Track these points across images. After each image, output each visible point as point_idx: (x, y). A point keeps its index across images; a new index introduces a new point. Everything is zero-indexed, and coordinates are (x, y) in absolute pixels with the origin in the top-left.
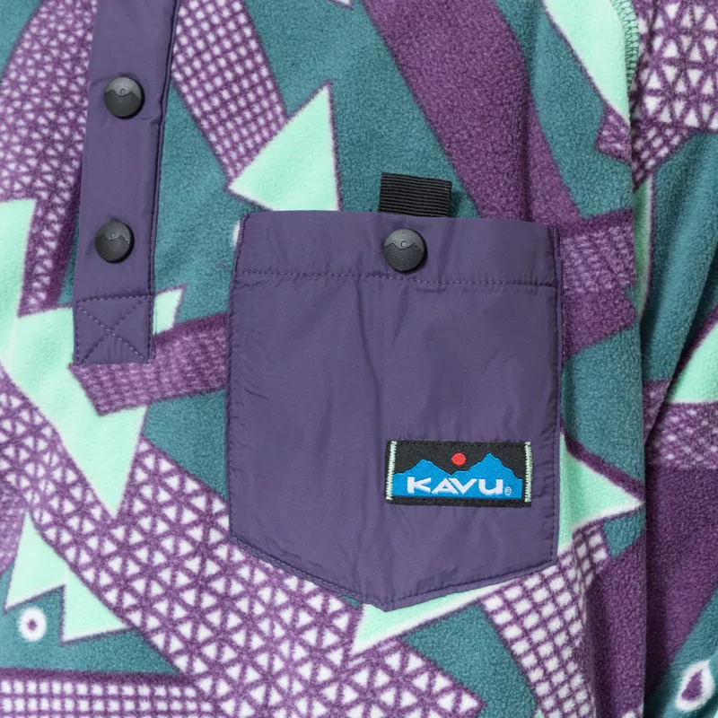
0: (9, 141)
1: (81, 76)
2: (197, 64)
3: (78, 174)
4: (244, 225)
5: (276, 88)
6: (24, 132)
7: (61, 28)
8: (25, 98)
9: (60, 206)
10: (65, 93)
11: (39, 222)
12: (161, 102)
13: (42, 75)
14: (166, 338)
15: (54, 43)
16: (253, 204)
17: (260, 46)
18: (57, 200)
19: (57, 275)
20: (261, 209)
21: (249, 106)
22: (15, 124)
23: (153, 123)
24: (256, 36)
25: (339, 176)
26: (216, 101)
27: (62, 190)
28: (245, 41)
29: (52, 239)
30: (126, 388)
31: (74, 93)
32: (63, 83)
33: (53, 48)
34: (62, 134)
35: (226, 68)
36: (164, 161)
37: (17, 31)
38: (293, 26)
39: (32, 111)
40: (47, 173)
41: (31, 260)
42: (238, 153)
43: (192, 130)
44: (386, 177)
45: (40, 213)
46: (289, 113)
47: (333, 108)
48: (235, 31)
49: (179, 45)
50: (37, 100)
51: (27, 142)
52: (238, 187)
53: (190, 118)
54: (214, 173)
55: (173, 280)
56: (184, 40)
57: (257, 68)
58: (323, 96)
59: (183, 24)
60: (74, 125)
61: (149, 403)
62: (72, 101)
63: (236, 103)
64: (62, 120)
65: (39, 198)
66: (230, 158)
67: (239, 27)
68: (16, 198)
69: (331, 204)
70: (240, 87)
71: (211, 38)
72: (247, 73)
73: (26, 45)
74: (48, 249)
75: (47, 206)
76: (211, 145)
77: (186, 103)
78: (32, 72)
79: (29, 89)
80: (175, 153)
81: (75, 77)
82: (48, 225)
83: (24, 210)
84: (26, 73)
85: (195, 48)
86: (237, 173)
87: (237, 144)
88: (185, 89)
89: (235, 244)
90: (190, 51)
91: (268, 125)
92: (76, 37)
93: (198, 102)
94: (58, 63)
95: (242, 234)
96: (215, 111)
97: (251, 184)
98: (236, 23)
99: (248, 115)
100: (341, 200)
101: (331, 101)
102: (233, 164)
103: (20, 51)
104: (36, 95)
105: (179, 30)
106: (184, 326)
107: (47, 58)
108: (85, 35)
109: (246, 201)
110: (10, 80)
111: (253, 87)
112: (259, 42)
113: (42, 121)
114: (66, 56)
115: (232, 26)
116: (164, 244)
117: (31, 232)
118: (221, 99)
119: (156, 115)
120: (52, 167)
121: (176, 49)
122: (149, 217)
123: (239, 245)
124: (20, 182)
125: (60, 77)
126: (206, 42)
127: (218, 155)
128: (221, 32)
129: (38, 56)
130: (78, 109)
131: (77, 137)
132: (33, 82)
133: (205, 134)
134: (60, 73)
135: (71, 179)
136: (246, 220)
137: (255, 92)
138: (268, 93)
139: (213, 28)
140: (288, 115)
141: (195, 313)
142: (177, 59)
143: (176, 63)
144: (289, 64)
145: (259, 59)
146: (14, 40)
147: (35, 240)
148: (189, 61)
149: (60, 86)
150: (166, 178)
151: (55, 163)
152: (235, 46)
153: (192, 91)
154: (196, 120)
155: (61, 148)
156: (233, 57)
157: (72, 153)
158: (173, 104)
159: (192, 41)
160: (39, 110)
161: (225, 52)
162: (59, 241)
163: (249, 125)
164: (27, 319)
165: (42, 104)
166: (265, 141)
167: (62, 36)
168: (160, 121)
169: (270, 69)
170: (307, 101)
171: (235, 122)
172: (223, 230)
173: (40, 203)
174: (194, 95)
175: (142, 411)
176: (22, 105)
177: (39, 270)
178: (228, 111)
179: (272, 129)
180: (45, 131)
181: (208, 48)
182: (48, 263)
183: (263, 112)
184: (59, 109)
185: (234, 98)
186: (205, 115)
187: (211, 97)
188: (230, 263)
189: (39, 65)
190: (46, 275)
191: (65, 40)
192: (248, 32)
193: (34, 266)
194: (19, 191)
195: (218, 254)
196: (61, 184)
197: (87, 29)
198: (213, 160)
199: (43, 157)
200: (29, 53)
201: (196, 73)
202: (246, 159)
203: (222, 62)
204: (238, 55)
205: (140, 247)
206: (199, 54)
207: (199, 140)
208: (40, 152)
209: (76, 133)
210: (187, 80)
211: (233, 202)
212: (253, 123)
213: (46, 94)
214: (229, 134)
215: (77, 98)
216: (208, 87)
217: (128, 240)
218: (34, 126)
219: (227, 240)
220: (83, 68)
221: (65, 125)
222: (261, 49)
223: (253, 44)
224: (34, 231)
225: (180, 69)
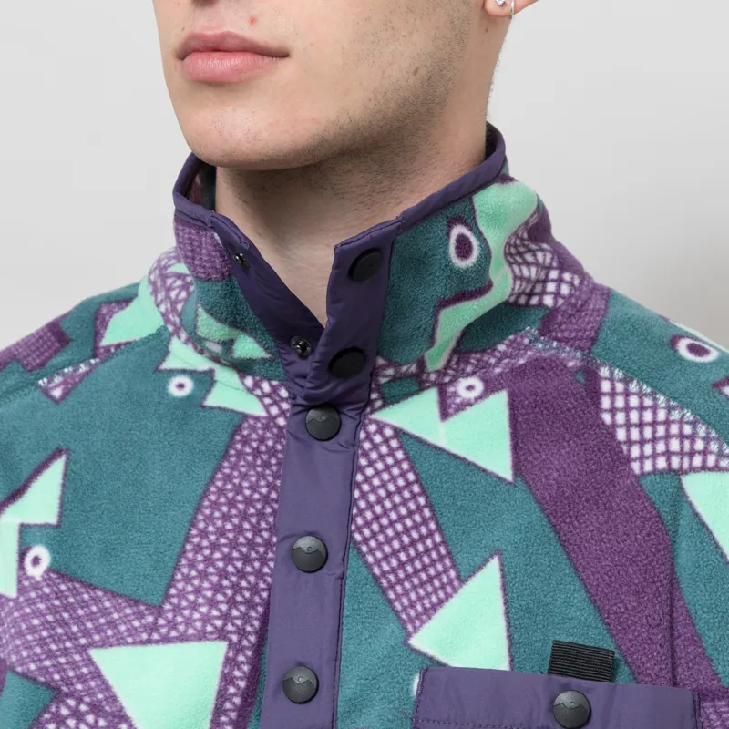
0: (200, 586)
1: (266, 530)
2: (375, 527)
3: (263, 619)
4: (423, 678)
5: (449, 553)
6: (215, 579)
7: (246, 484)
8: (214, 547)
9: (248, 648)
10: (251, 545)
11: (230, 662)
12: (343, 560)
13: (229, 526)
15: (240, 498)
16: (431, 659)
17: (434, 515)
18: (245, 643)
19: (244, 711)
20: (439, 663)
21: (425, 568)
22: (206, 571)
23: (337, 578)
24: (429, 505)
25: (510, 638)
26: (394, 562)
27: (249, 633)
28: (419, 509)
29: (242, 679)
31: (259, 545)
32: (249, 535)
33: (239, 502)
34: (249, 583)
35: (403, 533)
36: (346, 612)
37: (202, 484)
38: (462, 498)
39: (222, 559)
40: (237, 618)
41: (222, 697)
42: (416, 610)
43: (370, 589)
44: (556, 643)
45: (231, 654)
46: (462, 578)
47: (503, 576)
48: (410, 499)
49: (358, 508)
50: (226, 550)
51: (218, 588)
52: (417, 641)
53: (370, 576)
54: (392, 627)
55: (355, 722)
56: (362, 504)
57: (430, 534)
58: (494, 564)
59: (360, 488)
60: (259, 574)
62: (257, 552)
63: (415, 568)
64: (249, 569)
65: (231, 640)
66: (408, 615)
67: (414, 496)
68: (208, 639)
69: (504, 665)
70: (416, 551)
71: (388, 504)
72: (422, 538)
73: (213, 498)
74: (238, 687)
75: (236, 648)
76: (390, 602)
77: (366, 562)
78: (219, 523)
79: (217, 539)
80: (356, 607)
81: (261, 531)
82: (238, 665)
83: (217, 650)
84: (214, 524)
85: (373, 512)
86: (416, 629)
87: (415, 602)
88: (364, 549)
89: (415, 694)
90: (369, 515)
91: (443, 587)
92: (260, 494)
93: (378, 562)
94: (244, 516)
95: (421, 685)
96: (394, 571)
97: (427, 640)
98: (411, 492)
99: (424, 576)
100: (512, 661)
101: (502, 570)
102: (411, 620)
103: (206, 503)
104: (225, 545)
105: (357, 494)
107: (234, 512)
108: (269, 493)
109: (425, 656)
110: (199, 529)
111: (427, 551)
112: (432, 510)
113: (230, 569)
114: (252, 511)
115: (407, 494)
116: (348, 689)
117: (223, 671)
118: (399, 560)
119: (339, 572)
120: (241, 613)
121: (355, 511)
122: (333, 663)
123: (419, 695)
124: (212, 625)
125: (247, 530)
126: (383, 507)
127: (397, 611)
128: (397, 499)
129: (225, 509)
130: (263, 560)
131: (262, 585)
132: (221, 532)
133: (384, 592)
134: (246, 526)
135: (256, 624)
136: (425, 673)
137: (429, 556)
138: (441, 558)
139: (389, 495)
140: (462, 580)
142: (356, 521)
143: (356, 524)
144: (461, 532)
145: (432, 526)
146: (200, 491)
147: (227, 679)
148: (368, 524)
149: (246, 538)
150: (348, 629)
151: (243, 608)
152: (410, 514)
153: (371, 551)
154: (376, 579)
155: (247, 594)
156: (409, 522)
157: (257, 600)
158: (353, 562)
159: (370, 506)
160: (228, 559)
161: (401, 518)
162: (248, 681)
163: (425, 586)
165: (230, 553)
166: (441, 602)
167: (247, 492)
168: (342, 577)
169: (443, 536)
170: (480, 568)
171: (412, 582)
172: (403, 680)
173: (230, 646)
174: (374, 555)
176: (212, 553)
177: (228, 705)
178: (405, 571)
179: (449, 591)
180: (234, 579)
181: (385, 512)
182: (237, 700)
183: (438, 575)
184: (246, 560)
185: (411, 560)
186: (384, 574)
187: (389, 558)
188: (409, 710)
189: (226, 517)
190: (234, 711)
191: (251, 496)
192: (422, 501)
193: (224, 702)
194: (211, 633)
195: (399, 702)
196: (249, 628)
197: (271, 487)
198: (391, 615)
199: (232, 603)
200: (215, 506)
201: (374, 535)
202: (424, 617)
203: (399, 527)
204: (414, 521)
205: (325, 692)
206: (377, 518)
207: (379, 597)
208: (230, 598)
209: (261, 582)
210: (366, 541)
211: (413, 656)
212: (429, 585)
213: (234, 545)
214: (406, 593)
215: (261, 550)
216: (387, 549)
217: (314, 683)
218: (223, 574)
219: (408, 690)
220: (268, 523)
221: (251, 574)
222: (434, 517)
223: (427, 513)
224: (226, 671)
225: (359, 529)
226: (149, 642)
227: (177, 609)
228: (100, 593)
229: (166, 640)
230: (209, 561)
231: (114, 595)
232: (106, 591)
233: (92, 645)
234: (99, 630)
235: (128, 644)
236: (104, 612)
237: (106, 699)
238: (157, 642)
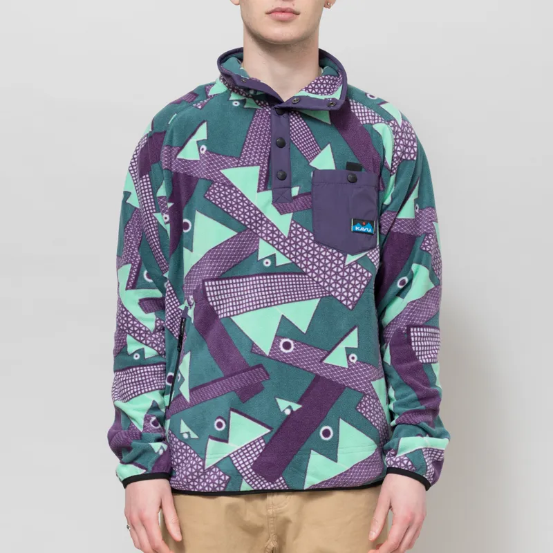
2: (297, 136)
5: (317, 142)
9: (265, 167)
11: (261, 171)
12: (289, 145)
13: (257, 137)
14: (295, 197)
16: (315, 168)
17: (312, 133)
19: (266, 183)
20: (317, 169)
22: (252, 149)
24: (310, 131)
25: (335, 162)
26: (303, 145)
29: (264, 175)
30: (287, 209)
36: (291, 158)
40: (262, 160)
42: (310, 157)
43: (297, 151)
44: (347, 162)
45: (261, 169)
50: (257, 143)
51: (256, 153)
53: (296, 148)
54: (304, 161)
55: (296, 185)
56: (293, 131)
58: (329, 146)
60: (266, 149)
61: (294, 212)
62: (265, 143)
64: (263, 148)
65: (260, 165)
67: (306, 129)
68: (255, 166)
69: (334, 168)
73: (251, 130)
74: (263, 177)
75: (263, 167)
76: (303, 154)
77: (295, 145)
79: (254, 141)
80: (294, 156)
81: (265, 138)
82: (263, 172)
83: (256, 169)
84: (253, 137)
86: (311, 161)
87: (309, 154)
88: (294, 142)
90: (295, 134)
91: (316, 151)
93: (298, 145)
94: (260, 135)
95: (313, 175)
96: (303, 147)
97: (314, 163)
99: (311, 148)
100: (336, 167)
101: (331, 147)
102: (309, 159)
103: (250, 132)
105: (291, 128)
106: (300, 195)
107: (258, 134)
110: (248, 138)
113: (259, 148)
114: (262, 133)
115: (304, 128)
116: (294, 176)
117: (260, 173)
119: (288, 147)
120: (263, 158)
121: (291, 133)
123: (313, 177)
124: (255, 162)
125: (262, 138)
127: (305, 157)
128: (302, 129)
129: (255, 133)
130: (267, 145)
132: (255, 139)
136: (314, 172)
138: (315, 144)
139: (299, 128)
140: (321, 149)
141: (304, 192)
142: (291, 135)
144: (319, 137)
146: (247, 129)
147: (260, 175)
148: (295, 136)
149: (262, 140)
150: (292, 162)
152: (306, 133)
154: (298, 149)
155: (264, 154)
157: (266, 155)
158: (292, 145)
160: (257, 145)
161: (303, 134)
162: (266, 176)
163: (311, 151)
164: (260, 193)
166: (316, 155)
167: (260, 129)
168: (289, 149)
169: (315, 138)
170: (325, 147)
171: (308, 149)
172: (309, 174)
173: (261, 167)
174: (297, 143)
175: (292, 214)
176: (253, 144)
177: (262, 182)
178: (306, 147)
179: (318, 152)
180: (260, 150)
181: (299, 133)
182: (264, 180)
183: (315, 148)
184: (262, 145)
186: (300, 147)
187: (301, 144)
189: (256, 135)
193: (260, 182)
194: (255, 164)
195: (308, 179)
196: (265, 162)
199: (260, 156)
200: (252, 132)
201: (296, 138)
202: (313, 158)
203: (303, 136)
204: (307, 135)
205: (288, 177)
206: (297, 134)
207: (300, 153)
209: (267, 151)
210: (294, 140)
211: (311, 168)
212: (313, 150)
213: (259, 142)
214: (307, 152)
216: (300, 142)
217: (285, 175)
218: (257, 149)
219: (310, 176)
225: (292, 137)
226: (237, 166)
227: (245, 158)
228: (221, 156)
229: (242, 166)
230: (253, 146)
231: (225, 156)
232: (223, 155)
233: (221, 169)
234: (222, 165)
235: (231, 168)
236: (224, 161)
237: (227, 182)
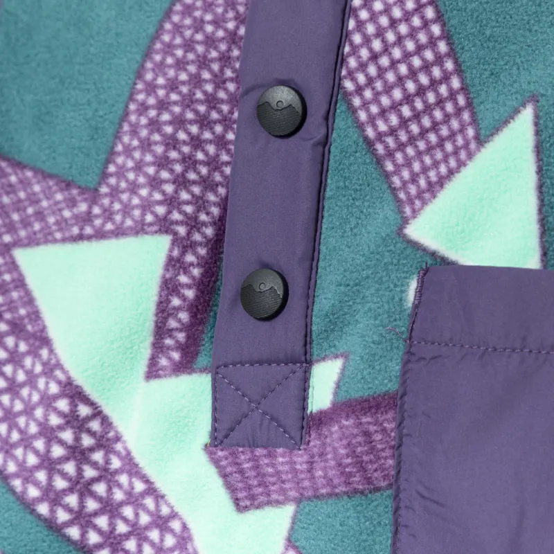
0: (141, 160)
1: (232, 80)
2: (372, 70)
3: (224, 204)
4: (423, 282)
5: (469, 104)
6: (159, 149)
7: (208, 17)
8: (163, 105)
9: (200, 244)
10: (211, 101)
11: (173, 264)
12: (327, 119)
13: (183, 77)
14: (322, 419)
15: (199, 37)
16: (433, 254)
17: (452, 49)
18: (197, 237)
19: (195, 329)
20: (444, 261)
21: (435, 126)
22: (149, 139)
23: (318, 144)
24: (446, 36)
26: (394, 120)
27: (204, 224)
28: (432, 43)
29: (189, 287)
30: (272, 480)
31: (222, 101)
32: (209, 88)
33: (198, 43)
34: (206, 154)
35: (407, 77)
36: (328, 193)
37: (155, 20)
38: (494, 24)
39: (170, 123)
40: (188, 203)
41: (163, 311)
42: (419, 186)
43: (362, 156)
45: (176, 253)
46: (482, 137)
47: (537, 133)
48: (421, 29)
49: (351, 44)
50: (177, 109)
51: (163, 163)
53: (361, 140)
54: (386, 212)
55: (335, 346)
56: (357, 39)
57: (446, 78)
58: (526, 116)
59: (356, 16)
60: (221, 142)
61: (298, 501)
62: (220, 112)
63: (419, 122)
64: (207, 135)
65: (175, 234)
66: (408, 193)
67: (426, 24)
68: (146, 233)
70: (425, 102)
71: (391, 37)
72: (434, 84)
73: (166, 38)
74: (184, 298)
75: (185, 245)
76: (387, 176)
77: (357, 120)
78: (171, 73)
79: (167, 95)
80: (341, 184)
81: (224, 82)
82: (185, 269)
83: (157, 248)
84: (165, 74)
85: (371, 50)
86: (415, 213)
87: (418, 175)
88: (357, 102)
89: (410, 305)
90: (364, 53)
91: (456, 152)
92: (226, 30)
93: (372, 120)
94: (203, 62)
95: (420, 292)
96: (393, 132)
97: (431, 228)
98: (422, 17)
99: (433, 138)
100: (544, 254)
101: (536, 124)
102: (411, 201)
103: (158, 46)
104: (175, 103)
105: (352, 24)
106: (344, 407)
107: (191, 56)
108: (237, 28)
109: (424, 250)
110: (145, 82)
111: (440, 102)
112: (449, 44)
113: (182, 136)
114: (214, 54)
115: (416, 21)
116: (325, 300)
117: (164, 277)
118: (400, 116)
119: (320, 134)
120: (193, 195)
121: (347, 49)
122: (307, 264)
123: (416, 306)
124: (152, 213)
125: (206, 81)
126: (384, 41)
127: (394, 189)
128: (403, 29)
129: (179, 53)
130: (226, 121)
131: (225, 158)
132: (173, 86)
133: (379, 162)
134: (206, 75)
135: (215, 211)
136: (425, 274)
137: (443, 109)
138: (459, 111)
139: (394, 23)
140: (481, 141)
141: (358, 391)
142: (348, 63)
143: (347, 67)
144: (487, 73)
145: (449, 65)
146: (152, 30)
147: (169, 287)
148: (363, 67)
149: (205, 93)
150: (330, 215)
151: (196, 190)
152: (420, 49)
153: (365, 105)
154: (369, 144)
155: (204, 170)
156: (417, 62)
157: (218, 177)
158: (341, 122)
159: (367, 41)
160: (179, 122)
161: (407, 56)
162: (198, 289)
163: (433, 152)
164: (155, 383)
165: (182, 114)
166: (451, 173)
167: (209, 28)
168: (325, 142)
169: (462, 80)
170: (506, 122)
171: (416, 146)
172: (396, 286)
173: (176, 240)
174: (368, 110)
175: (288, 510)
176: (159, 115)
177: (173, 323)
178: (408, 132)
179: (462, 157)
180: (186, 149)
181: (386, 50)
182: (184, 316)
183: (452, 135)
184: (204, 122)
185: (417, 116)
186: (380, 136)
187: (387, 114)
188: (403, 328)
189: (180, 65)
190: (181, 330)
191: (213, 33)
192: (436, 30)
193: (166, 319)
194: (150, 224)
195: (389, 317)
196: (203, 217)
197: (240, 19)
198: (388, 196)
199: (181, 182)
200: (169, 49)
201: (370, 81)
202: (427, 195)
203: (403, 69)
204: (423, 60)
205: (295, 302)
206: (374, 57)
207: (371, 168)
208: (178, 176)
209: (224, 153)
210: (359, 90)
211: (409, 251)
212: (438, 150)
213: (188, 102)
214: (408, 162)
215: (225, 108)
216: (385, 101)
217: (280, 292)
218: (171, 143)
219: (401, 300)
220: (234, 71)
221: (211, 142)
222: (452, 53)
223: (443, 47)
224: (168, 276)
225: (351, 75)
226: (81, 237)
227: (115, 193)
228: (29, 174)
229: (100, 235)
230: (154, 125)
231: (45, 175)
232: (36, 171)
233: (17, 243)
234: (26, 223)
235: (55, 241)
236: (34, 200)
237: (28, 315)
238: (89, 238)
